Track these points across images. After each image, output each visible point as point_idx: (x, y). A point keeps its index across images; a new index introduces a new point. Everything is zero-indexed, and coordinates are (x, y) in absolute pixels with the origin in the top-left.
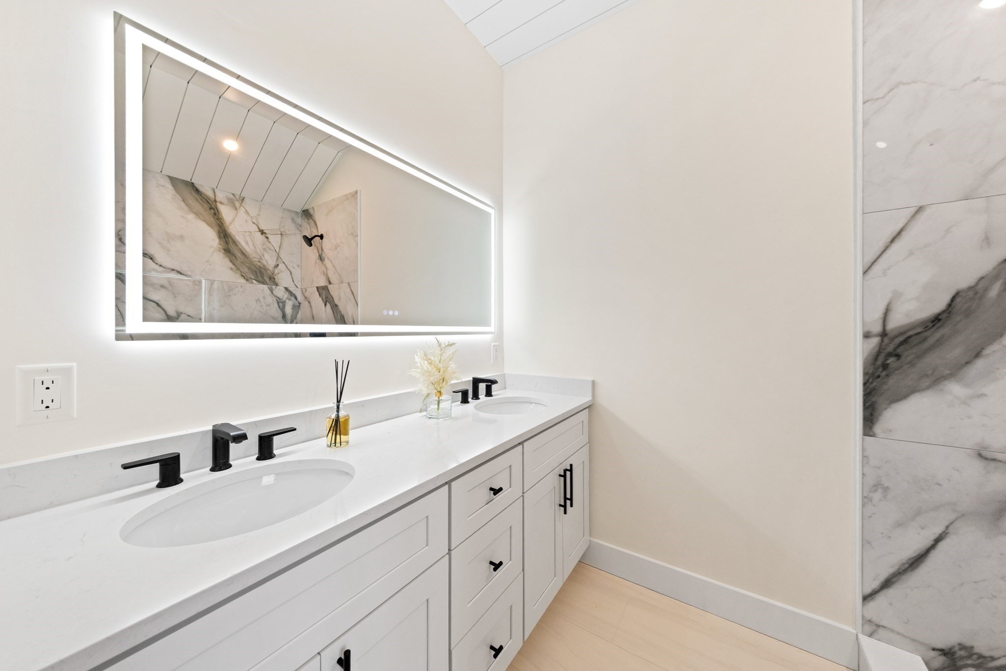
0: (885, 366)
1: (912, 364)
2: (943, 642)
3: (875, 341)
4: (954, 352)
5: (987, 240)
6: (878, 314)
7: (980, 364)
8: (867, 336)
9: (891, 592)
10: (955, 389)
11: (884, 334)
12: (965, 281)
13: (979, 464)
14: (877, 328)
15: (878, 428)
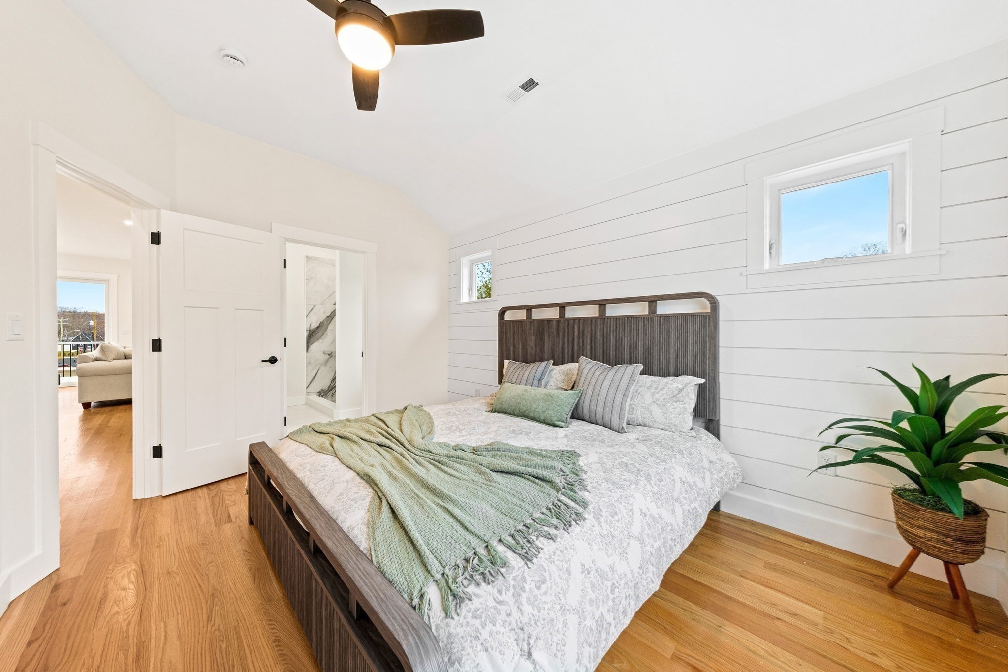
0: (310, 337)
1: (314, 336)
2: (318, 391)
3: (308, 332)
4: (320, 334)
5: (324, 313)
6: (308, 326)
7: (324, 336)
8: (307, 331)
9: (311, 384)
10: (320, 341)
11: (310, 330)
12: (321, 321)
13: (324, 354)
14: (309, 329)
15: (309, 351)
